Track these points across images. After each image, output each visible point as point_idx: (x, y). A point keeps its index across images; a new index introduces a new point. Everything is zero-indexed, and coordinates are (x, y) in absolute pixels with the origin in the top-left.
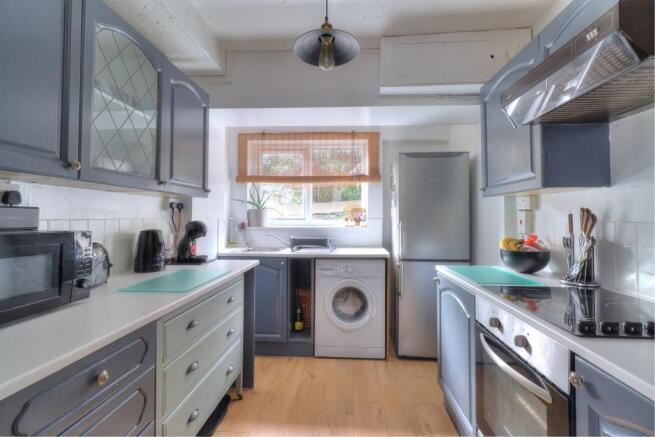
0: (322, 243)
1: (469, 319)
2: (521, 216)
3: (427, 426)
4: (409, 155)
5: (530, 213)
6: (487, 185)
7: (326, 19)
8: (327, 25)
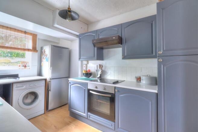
0: (16, 76)
1: (85, 89)
2: (85, 65)
3: (70, 122)
4: (54, 46)
5: (86, 65)
6: (80, 58)
7: (69, 6)
8: (69, 8)
